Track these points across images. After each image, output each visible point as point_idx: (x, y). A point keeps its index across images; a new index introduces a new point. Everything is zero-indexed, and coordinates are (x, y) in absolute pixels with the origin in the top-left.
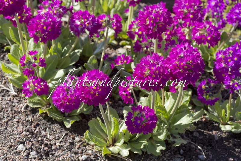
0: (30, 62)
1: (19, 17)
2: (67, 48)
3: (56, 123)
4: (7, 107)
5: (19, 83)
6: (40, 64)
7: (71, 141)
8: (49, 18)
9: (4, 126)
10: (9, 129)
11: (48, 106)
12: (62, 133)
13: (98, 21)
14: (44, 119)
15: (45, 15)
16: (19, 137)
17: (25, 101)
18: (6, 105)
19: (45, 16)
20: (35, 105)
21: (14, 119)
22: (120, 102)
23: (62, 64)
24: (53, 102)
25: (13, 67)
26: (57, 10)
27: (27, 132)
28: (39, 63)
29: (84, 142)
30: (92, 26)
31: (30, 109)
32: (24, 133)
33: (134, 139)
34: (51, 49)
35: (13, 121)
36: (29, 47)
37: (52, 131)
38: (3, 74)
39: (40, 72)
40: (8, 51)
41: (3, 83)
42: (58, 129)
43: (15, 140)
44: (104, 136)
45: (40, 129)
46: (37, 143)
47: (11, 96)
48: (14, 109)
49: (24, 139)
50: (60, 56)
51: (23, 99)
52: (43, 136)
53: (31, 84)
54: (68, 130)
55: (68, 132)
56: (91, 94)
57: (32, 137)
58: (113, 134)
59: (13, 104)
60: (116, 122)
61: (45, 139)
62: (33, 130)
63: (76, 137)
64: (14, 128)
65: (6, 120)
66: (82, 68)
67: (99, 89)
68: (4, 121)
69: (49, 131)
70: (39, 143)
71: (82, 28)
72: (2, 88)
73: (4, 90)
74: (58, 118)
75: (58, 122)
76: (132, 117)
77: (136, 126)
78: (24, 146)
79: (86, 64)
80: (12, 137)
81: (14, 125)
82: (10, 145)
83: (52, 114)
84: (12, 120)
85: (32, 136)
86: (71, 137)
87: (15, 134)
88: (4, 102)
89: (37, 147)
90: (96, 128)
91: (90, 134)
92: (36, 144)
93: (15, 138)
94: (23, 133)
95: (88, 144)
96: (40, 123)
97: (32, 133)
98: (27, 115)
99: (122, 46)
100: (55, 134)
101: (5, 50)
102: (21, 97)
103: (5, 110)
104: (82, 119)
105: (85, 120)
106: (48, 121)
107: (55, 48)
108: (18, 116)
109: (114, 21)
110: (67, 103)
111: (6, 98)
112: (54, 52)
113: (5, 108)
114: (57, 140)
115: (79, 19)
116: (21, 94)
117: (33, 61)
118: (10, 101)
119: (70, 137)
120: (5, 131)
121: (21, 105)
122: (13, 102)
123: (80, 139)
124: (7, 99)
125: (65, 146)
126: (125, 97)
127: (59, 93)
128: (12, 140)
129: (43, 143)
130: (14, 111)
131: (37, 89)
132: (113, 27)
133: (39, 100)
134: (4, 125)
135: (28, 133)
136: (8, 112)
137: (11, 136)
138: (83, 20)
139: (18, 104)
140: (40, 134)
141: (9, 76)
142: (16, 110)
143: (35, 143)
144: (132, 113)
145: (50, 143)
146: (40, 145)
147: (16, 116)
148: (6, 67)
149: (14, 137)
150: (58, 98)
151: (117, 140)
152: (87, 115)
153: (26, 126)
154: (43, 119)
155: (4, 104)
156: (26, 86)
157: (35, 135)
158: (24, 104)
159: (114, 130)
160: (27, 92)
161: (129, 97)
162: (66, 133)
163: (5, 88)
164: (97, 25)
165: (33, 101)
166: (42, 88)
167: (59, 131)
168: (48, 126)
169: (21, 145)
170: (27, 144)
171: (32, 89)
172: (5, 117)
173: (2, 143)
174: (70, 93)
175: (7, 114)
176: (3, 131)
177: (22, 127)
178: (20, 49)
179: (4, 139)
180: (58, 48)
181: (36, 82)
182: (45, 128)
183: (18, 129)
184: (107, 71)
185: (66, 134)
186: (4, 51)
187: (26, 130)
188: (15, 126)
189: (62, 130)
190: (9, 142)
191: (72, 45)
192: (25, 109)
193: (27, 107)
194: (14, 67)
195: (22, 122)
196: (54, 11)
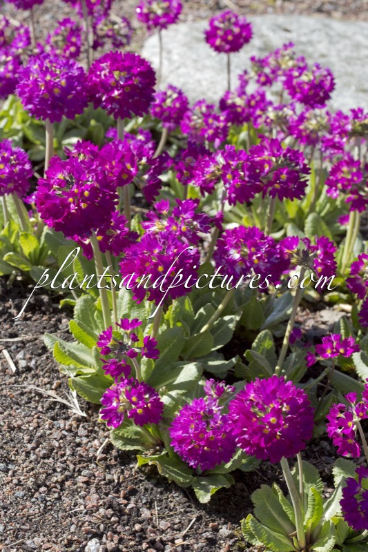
0: (122, 346)
1: (100, 238)
2: (204, 310)
3: (176, 491)
4: (62, 445)
5: (93, 391)
6: (146, 351)
7: (208, 535)
8: (172, 247)
9: (55, 492)
10: (67, 501)
11: (158, 448)
12: (189, 514)
13: (282, 253)
14: (149, 478)
15: (163, 238)
16: (90, 522)
17: (106, 434)
18: (61, 441)
19: (163, 240)
20: (129, 444)
21: (79, 477)
22: (325, 444)
23: (193, 348)
24: (173, 443)
25: (78, 349)
26: (190, 224)
27: (108, 508)
28: (144, 349)
29: (238, 540)
30: (268, 265)
31: (116, 454)
32: (102, 510)
33: (356, 539)
34: (168, 312)
35: (77, 479)
36: (117, 304)
37: (166, 508)
38: (55, 367)
39: (143, 368)
40: (69, 310)
41: (53, 387)
42: (180, 503)
43: (81, 527)
44: (287, 527)
45: (137, 501)
46: (130, 537)
47: (71, 419)
48: (79, 452)
49: (102, 526)
50: (188, 329)
51: (99, 427)
52: (144, 521)
53: (123, 397)
54: (204, 510)
55: (203, 513)
56: (264, 435)
57: (119, 522)
58: (310, 525)
59: (78, 440)
60: (317, 498)
61: (150, 527)
62: (121, 504)
63: (220, 527)
64: (77, 497)
65: (60, 477)
66: (238, 361)
67: (284, 425)
68: (54, 479)
69: (159, 508)
70: (135, 536)
71: (244, 267)
72: (52, 399)
73: (55, 403)
74: (182, 480)
75: (180, 487)
76: (357, 490)
77: (364, 513)
78: (101, 544)
79: (248, 352)
80: (74, 519)
81: (79, 490)
82: (68, 540)
83: (167, 468)
84: (74, 478)
85: (120, 519)
86: (211, 525)
87: (81, 513)
88: (56, 434)
89: (132, 547)
90: (269, 508)
91: (256, 524)
92: (129, 540)
93: (80, 524)
94: (98, 510)
95: (249, 545)
96: (139, 487)
97: (120, 512)
98: (108, 467)
99: (331, 304)
100: (172, 516)
101: (60, 307)
102: (95, 424)
103: (57, 453)
104: (236, 481)
105: (241, 484)
106: (157, 485)
107: (178, 310)
108: (88, 469)
109: (319, 252)
110: (206, 448)
111: (61, 423)
112: (176, 320)
113: (57, 448)
114: (177, 530)
115: (237, 247)
116: (95, 415)
117: (130, 343)
118: (70, 431)
119: (207, 525)
120: (58, 504)
121: (96, 442)
122: (76, 435)
123: (231, 531)
124: (62, 426)
125: (196, 546)
126: (340, 441)
127: (188, 423)
128: (73, 527)
129: (146, 538)
130: (77, 457)
131: (135, 410)
132: (315, 268)
133: (137, 433)
134: (54, 489)
135: (110, 511)
136: (65, 458)
137: (71, 517)
138: (246, 250)
139: (88, 440)
140: (139, 515)
141: (68, 371)
142: (84, 454)
143: (125, 537)
144: (358, 481)
145: (161, 539)
146: (137, 542)
147: (84, 468)
148: (65, 352)
149: (79, 521)
150: (184, 435)
151: (317, 538)
152: (247, 472)
153: (107, 494)
154: (146, 478)
155: (55, 439)
156: (111, 402)
157: (126, 517)
158: (101, 440)
159: (312, 515)
160: (111, 416)
161: (351, 441)
162: (197, 515)
163: (59, 399)
164: (279, 262)
165: (123, 434)
166: (147, 407)
167: (182, 510)
168: (156, 497)
169: (95, 540)
170: (107, 539)
171: (124, 409)
172: (59, 470)
173: (51, 535)
174: (213, 425)
175: (61, 462)
176: (51, 505)
177: (96, 496)
178: (96, 309)
179: (54, 524)
180: (185, 310)
181: (135, 394)
182: (149, 500)
183: (88, 502)
184: (298, 369)
185: (199, 519)
186: (58, 308)
187: (105, 503)
188: (80, 494)
189: (189, 506)
190: (67, 533)
191: (219, 305)
192: (103, 453)
193: (109, 447)
194: (82, 351)
195: (98, 484)
196: (181, 227)
